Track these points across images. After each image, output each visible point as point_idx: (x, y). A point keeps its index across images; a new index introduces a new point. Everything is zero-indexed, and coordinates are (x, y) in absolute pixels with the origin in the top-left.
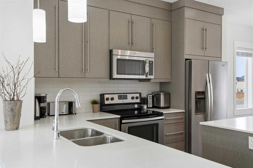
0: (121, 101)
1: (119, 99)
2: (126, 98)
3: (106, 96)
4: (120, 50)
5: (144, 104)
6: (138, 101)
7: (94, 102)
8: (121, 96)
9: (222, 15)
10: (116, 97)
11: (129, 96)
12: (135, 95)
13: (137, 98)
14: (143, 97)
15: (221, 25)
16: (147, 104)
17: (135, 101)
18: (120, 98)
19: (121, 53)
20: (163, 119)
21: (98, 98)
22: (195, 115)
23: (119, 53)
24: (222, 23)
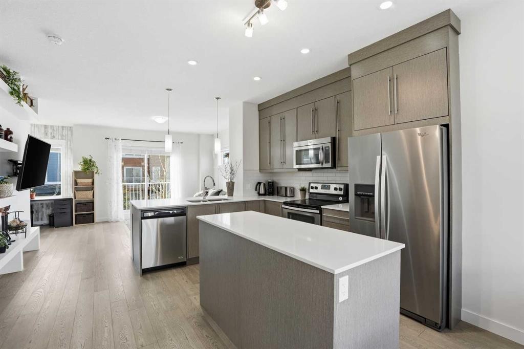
0: (323, 191)
1: (322, 189)
2: (329, 188)
3: (311, 184)
6: (342, 193)
7: (302, 190)
8: (325, 186)
10: (319, 186)
11: (333, 187)
12: (338, 186)
13: (340, 189)
15: (447, 47)
17: (338, 192)
18: (323, 187)
22: (355, 218)
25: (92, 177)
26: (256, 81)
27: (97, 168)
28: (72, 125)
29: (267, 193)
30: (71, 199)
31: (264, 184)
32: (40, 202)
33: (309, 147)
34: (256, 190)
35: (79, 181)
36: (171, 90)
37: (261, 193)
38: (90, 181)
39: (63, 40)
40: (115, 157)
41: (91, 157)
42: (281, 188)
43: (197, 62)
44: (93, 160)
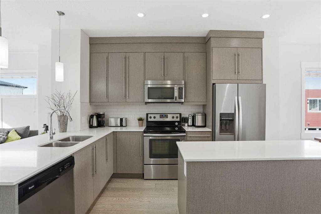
0: (162, 120)
1: (160, 118)
2: (166, 117)
3: (149, 115)
4: (149, 81)
5: (185, 122)
6: (178, 120)
7: (140, 119)
8: (163, 115)
9: (262, 38)
10: (158, 116)
11: (170, 116)
12: (175, 115)
13: (177, 117)
14: (185, 117)
15: (262, 49)
16: (187, 122)
17: (175, 119)
19: (150, 83)
20: (185, 136)
21: (144, 117)
22: (220, 134)
23: (148, 83)
24: (262, 46)
34: (89, 123)
37: (94, 125)
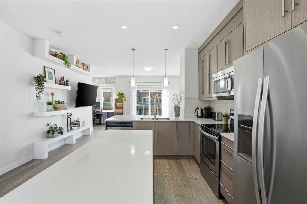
25: (122, 102)
26: (175, 29)
27: (125, 97)
28: (115, 77)
29: (204, 117)
30: (114, 112)
31: (202, 110)
32: (105, 113)
33: (219, 78)
34: (195, 114)
35: (117, 104)
36: (134, 49)
37: (198, 116)
38: (121, 104)
39: (63, 33)
40: (133, 92)
41: (123, 92)
42: (213, 113)
43: (127, 26)
44: (123, 93)
